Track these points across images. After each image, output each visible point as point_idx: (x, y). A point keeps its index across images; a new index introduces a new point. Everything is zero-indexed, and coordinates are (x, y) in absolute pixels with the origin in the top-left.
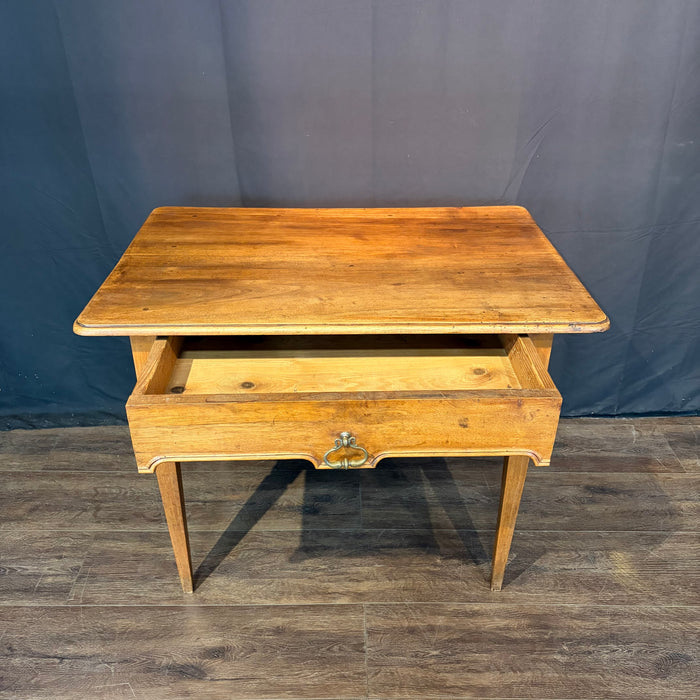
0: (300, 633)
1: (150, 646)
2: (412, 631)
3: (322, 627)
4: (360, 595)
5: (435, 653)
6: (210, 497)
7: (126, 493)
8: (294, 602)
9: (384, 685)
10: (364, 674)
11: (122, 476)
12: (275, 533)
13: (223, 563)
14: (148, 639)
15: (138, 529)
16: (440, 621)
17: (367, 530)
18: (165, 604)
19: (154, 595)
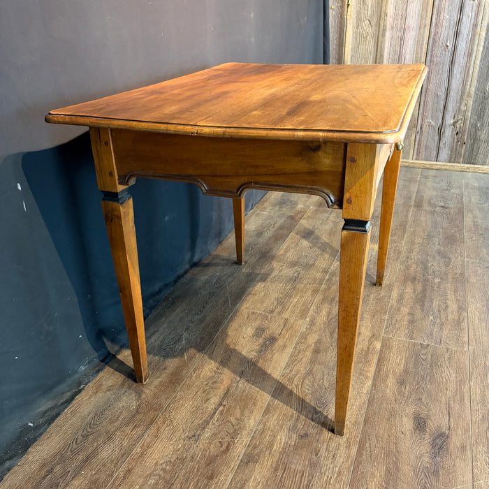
0: (406, 371)
1: (406, 469)
2: (411, 322)
3: (401, 359)
4: (374, 336)
5: (431, 318)
6: (214, 400)
7: (164, 470)
8: (373, 369)
9: (457, 342)
10: (447, 349)
11: (129, 471)
12: (288, 365)
13: (313, 403)
14: (398, 470)
15: (235, 464)
16: (405, 310)
17: (308, 319)
18: (354, 452)
19: (340, 460)
